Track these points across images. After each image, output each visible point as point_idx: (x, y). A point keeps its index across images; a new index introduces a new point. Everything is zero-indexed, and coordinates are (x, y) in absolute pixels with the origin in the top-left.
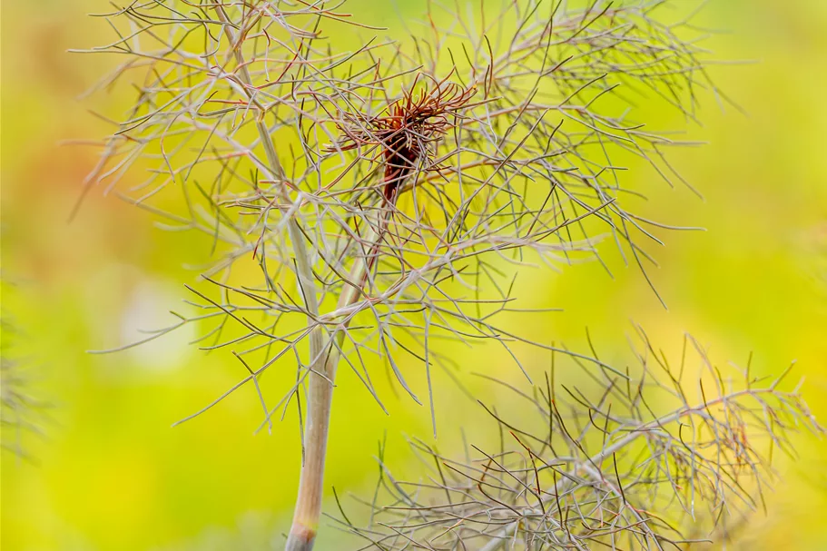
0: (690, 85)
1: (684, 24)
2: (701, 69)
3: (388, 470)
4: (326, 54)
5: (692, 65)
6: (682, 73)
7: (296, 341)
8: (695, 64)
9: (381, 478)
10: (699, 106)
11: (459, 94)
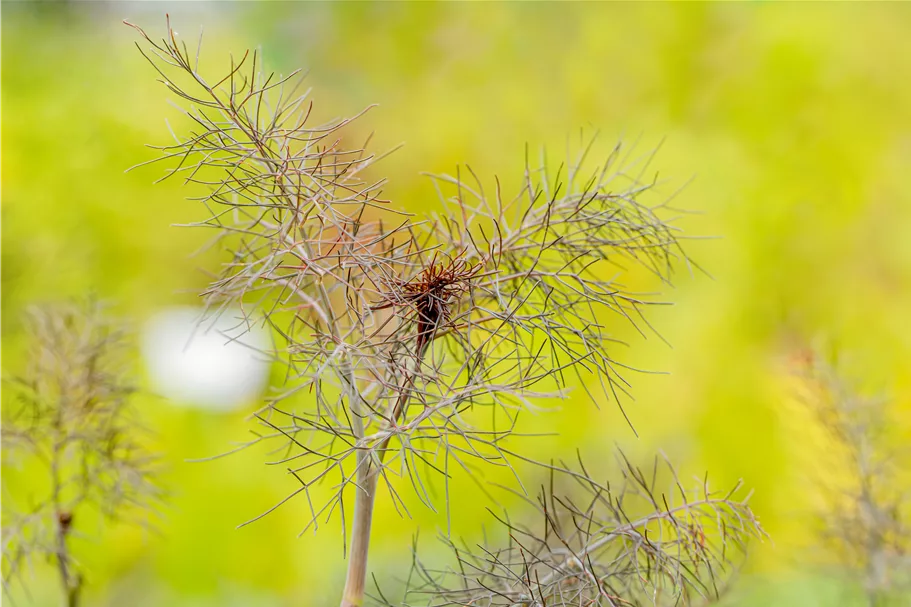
0: (667, 256)
1: (663, 206)
2: (676, 243)
3: (420, 558)
4: (378, 232)
5: (669, 240)
6: (661, 246)
7: (342, 459)
8: (671, 239)
9: (414, 564)
10: (674, 273)
11: (469, 268)
